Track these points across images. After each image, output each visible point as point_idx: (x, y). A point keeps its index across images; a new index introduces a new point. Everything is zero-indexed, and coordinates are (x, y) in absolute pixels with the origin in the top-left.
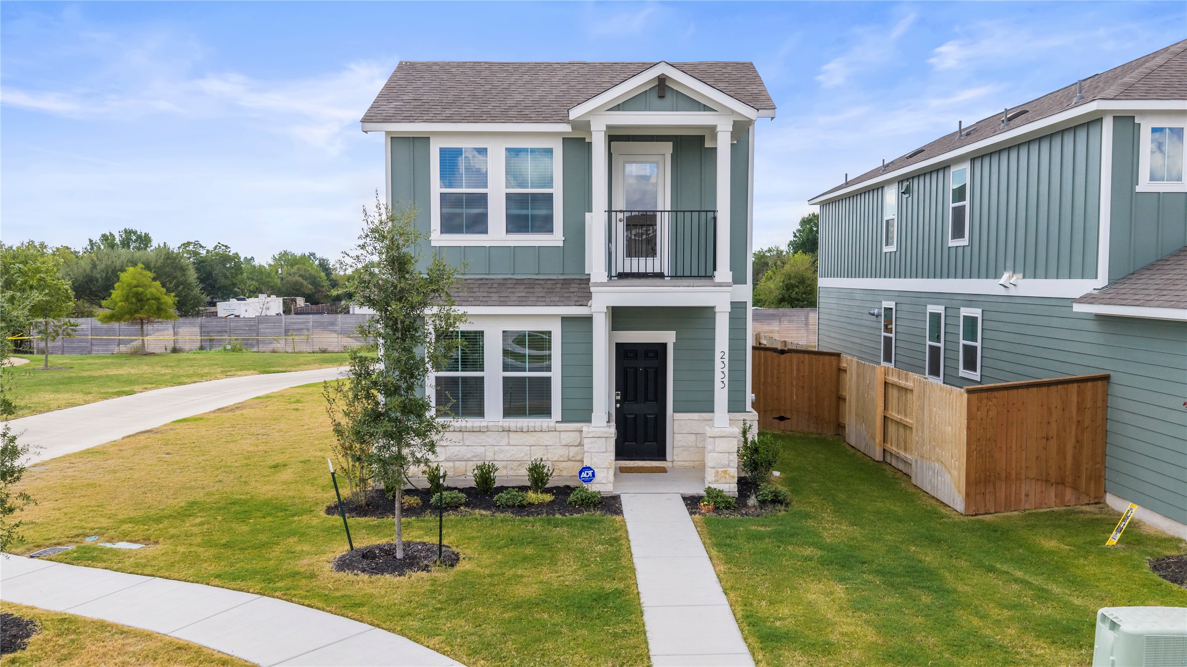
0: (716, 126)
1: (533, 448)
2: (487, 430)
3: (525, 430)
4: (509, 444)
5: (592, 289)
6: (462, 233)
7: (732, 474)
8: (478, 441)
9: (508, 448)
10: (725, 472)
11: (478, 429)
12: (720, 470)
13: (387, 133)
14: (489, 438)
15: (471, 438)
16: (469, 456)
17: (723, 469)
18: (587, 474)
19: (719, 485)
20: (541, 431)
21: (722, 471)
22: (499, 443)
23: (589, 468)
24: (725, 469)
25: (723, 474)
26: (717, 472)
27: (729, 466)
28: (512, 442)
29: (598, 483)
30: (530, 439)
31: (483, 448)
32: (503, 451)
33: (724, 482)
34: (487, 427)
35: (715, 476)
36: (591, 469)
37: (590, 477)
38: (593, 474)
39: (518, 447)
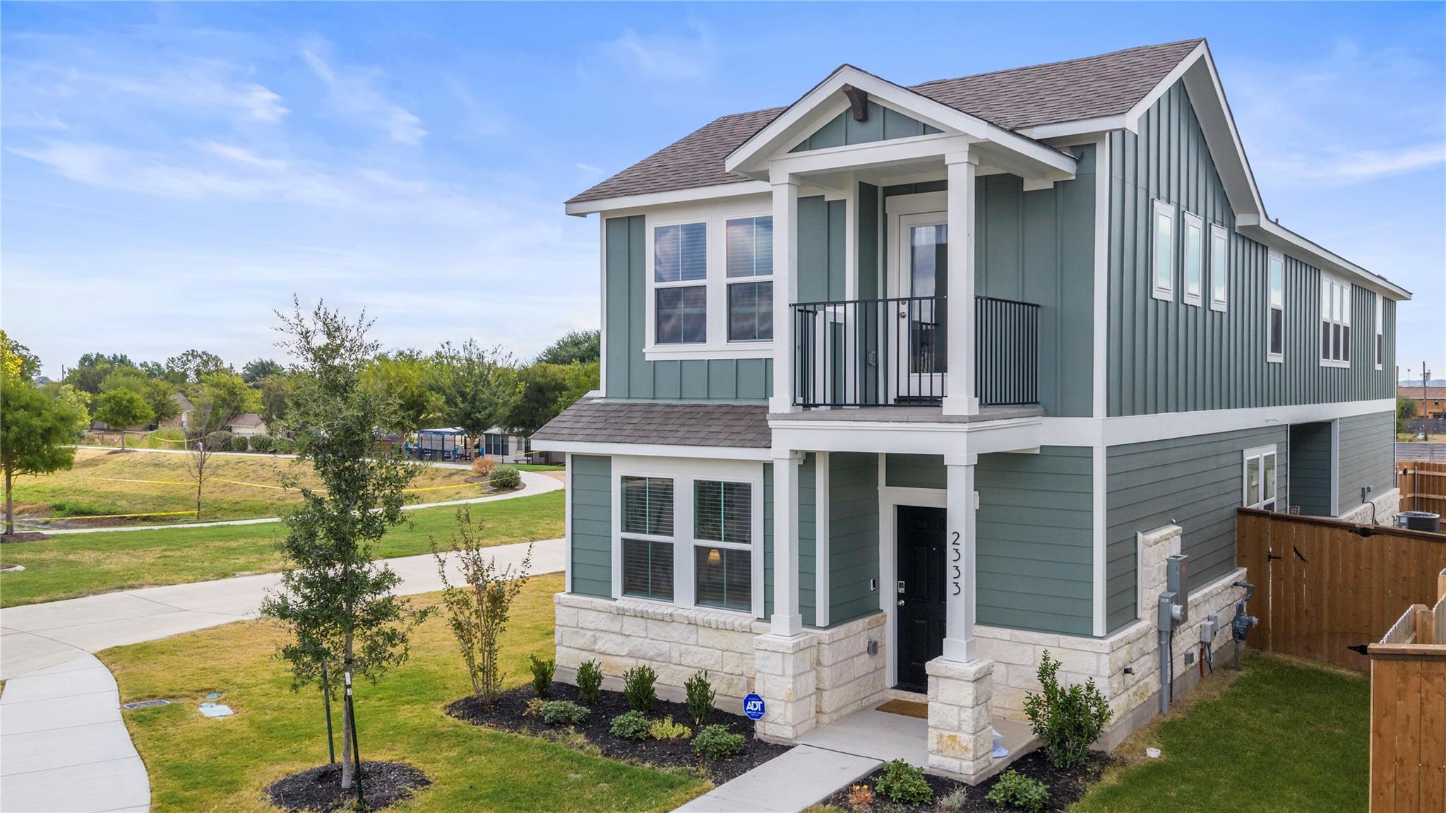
0: (944, 155)
1: (725, 653)
2: (670, 619)
3: (714, 626)
4: (697, 644)
5: (771, 424)
6: (680, 342)
7: (964, 744)
8: (663, 634)
9: (696, 648)
10: (953, 738)
11: (661, 617)
12: (946, 734)
13: (603, 213)
14: (676, 632)
15: (656, 629)
16: (652, 653)
17: (951, 733)
18: (755, 706)
19: (945, 759)
20: (733, 630)
21: (949, 736)
22: (686, 640)
23: (757, 698)
24: (954, 734)
25: (949, 742)
26: (941, 736)
27: (959, 729)
28: (701, 642)
29: (772, 722)
30: (721, 640)
31: (668, 644)
32: (690, 653)
33: (953, 755)
34: (671, 615)
35: (938, 743)
36: (760, 700)
37: (757, 711)
38: (762, 706)
39: (706, 649)
